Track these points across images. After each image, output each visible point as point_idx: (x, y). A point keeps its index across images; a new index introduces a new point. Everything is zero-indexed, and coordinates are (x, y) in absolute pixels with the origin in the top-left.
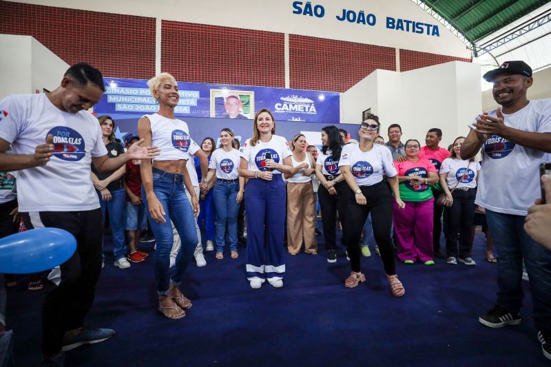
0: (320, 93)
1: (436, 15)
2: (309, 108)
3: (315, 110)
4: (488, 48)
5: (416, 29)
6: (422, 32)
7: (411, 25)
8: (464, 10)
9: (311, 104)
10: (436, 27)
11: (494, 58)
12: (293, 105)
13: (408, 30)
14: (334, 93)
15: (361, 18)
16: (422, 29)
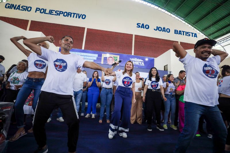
0: (146, 58)
2: (141, 63)
3: (144, 64)
4: (219, 43)
5: (187, 35)
6: (190, 36)
7: (185, 33)
9: (142, 62)
10: (195, 34)
11: (223, 47)
12: (135, 62)
13: (183, 35)
14: (152, 58)
15: (164, 30)
16: (190, 34)
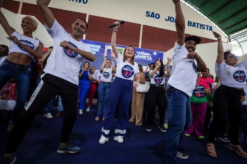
0: (155, 51)
1: (211, 22)
2: (149, 58)
4: (236, 38)
5: (202, 27)
6: (204, 29)
7: (199, 25)
8: (225, 20)
9: (150, 56)
10: (211, 27)
14: (161, 52)
16: (204, 27)
